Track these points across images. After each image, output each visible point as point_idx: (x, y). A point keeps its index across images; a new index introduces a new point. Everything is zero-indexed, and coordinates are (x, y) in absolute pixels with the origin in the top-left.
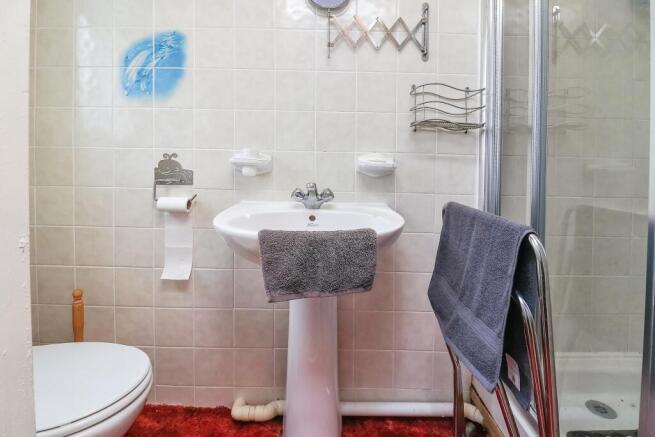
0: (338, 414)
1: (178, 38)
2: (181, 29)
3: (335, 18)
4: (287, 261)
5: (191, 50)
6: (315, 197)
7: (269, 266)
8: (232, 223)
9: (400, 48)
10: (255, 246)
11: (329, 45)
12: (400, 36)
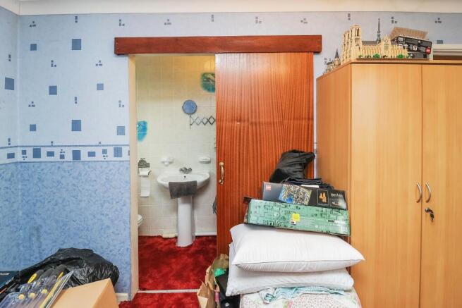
0: (193, 237)
1: (145, 123)
2: (146, 120)
3: (192, 116)
4: (175, 190)
5: (149, 126)
6: (186, 171)
7: (171, 191)
8: (162, 180)
9: (212, 124)
10: (168, 186)
11: (191, 125)
12: (212, 121)
